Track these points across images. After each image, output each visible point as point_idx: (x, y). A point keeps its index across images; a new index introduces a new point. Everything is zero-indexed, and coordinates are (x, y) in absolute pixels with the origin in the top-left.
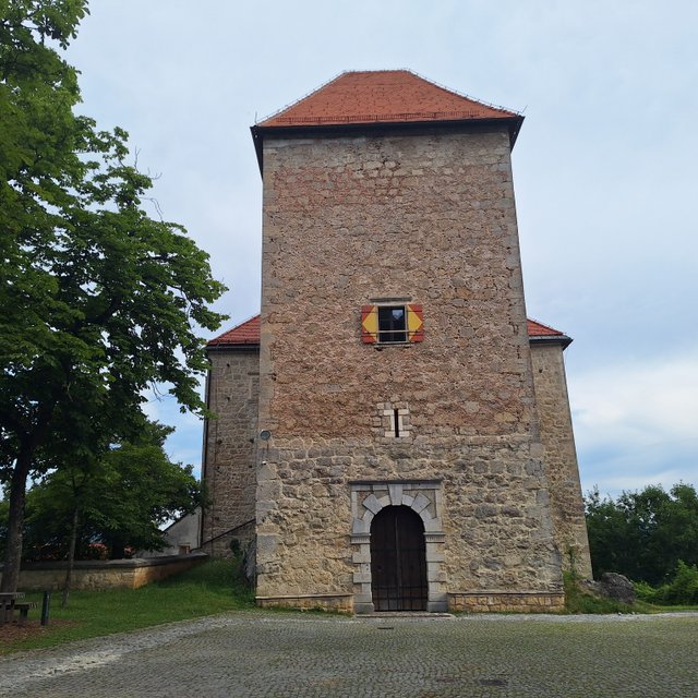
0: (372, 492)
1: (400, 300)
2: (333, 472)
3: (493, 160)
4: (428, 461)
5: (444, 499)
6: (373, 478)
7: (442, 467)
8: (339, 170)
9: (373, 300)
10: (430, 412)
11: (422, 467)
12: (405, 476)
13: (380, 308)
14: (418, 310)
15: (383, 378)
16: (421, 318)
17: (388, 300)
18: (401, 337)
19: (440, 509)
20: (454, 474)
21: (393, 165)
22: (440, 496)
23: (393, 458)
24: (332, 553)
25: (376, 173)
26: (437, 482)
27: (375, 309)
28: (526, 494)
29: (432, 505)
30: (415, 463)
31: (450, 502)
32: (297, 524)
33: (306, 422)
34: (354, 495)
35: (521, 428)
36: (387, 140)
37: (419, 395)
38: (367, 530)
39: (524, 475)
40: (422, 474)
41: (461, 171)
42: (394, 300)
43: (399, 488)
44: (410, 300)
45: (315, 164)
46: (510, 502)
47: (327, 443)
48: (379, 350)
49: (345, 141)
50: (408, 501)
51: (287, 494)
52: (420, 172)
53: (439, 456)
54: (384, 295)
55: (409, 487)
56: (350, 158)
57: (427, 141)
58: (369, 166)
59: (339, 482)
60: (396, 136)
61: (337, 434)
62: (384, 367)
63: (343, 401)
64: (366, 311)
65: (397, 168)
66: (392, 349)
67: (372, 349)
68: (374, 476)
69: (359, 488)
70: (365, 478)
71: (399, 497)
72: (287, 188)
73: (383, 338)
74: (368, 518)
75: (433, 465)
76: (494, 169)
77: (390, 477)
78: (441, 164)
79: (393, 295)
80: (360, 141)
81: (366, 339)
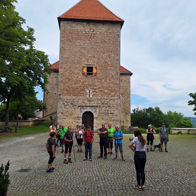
0: (83, 108)
1: (92, 65)
2: (75, 104)
3: (116, 31)
4: (96, 102)
5: (98, 110)
6: (83, 105)
7: (99, 103)
8: (79, 31)
9: (86, 65)
10: (97, 91)
11: (94, 103)
12: (90, 105)
13: (87, 67)
14: (96, 68)
15: (87, 83)
16: (97, 70)
17: (89, 65)
18: (92, 74)
19: (97, 112)
20: (101, 105)
21: (92, 30)
22: (97, 110)
23: (88, 101)
24: (74, 120)
25: (88, 32)
26: (97, 107)
27: (86, 67)
28: (115, 110)
29: (95, 111)
30: (93, 102)
31: (100, 111)
32: (66, 114)
33: (69, 92)
34: (79, 109)
35: (116, 96)
36: (91, 23)
37: (95, 88)
38: (81, 116)
39: (115, 106)
40: (94, 105)
41: (109, 34)
42: (91, 65)
43: (89, 108)
44: (94, 65)
45: (73, 28)
46: (112, 111)
47: (74, 97)
48: (87, 77)
49: (81, 23)
50: (91, 110)
51: (64, 108)
52: (99, 33)
53: (98, 101)
54: (88, 64)
55: (91, 107)
56: (82, 28)
57: (101, 25)
58: (87, 30)
59: (76, 106)
60: (94, 23)
61: (76, 95)
62: (87, 81)
63: (78, 88)
64: (84, 67)
65: (93, 31)
66: (89, 76)
67: (85, 76)
68: (84, 105)
69: (80, 107)
70: (82, 105)
71: (89, 110)
72: (66, 34)
73: (88, 74)
74: (82, 113)
75: (97, 103)
76: (116, 34)
77: (87, 105)
78: (104, 31)
79: (90, 64)
80: (85, 23)
81: (84, 74)
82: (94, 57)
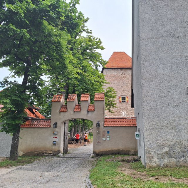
8: (116, 75)
10: (129, 113)
13: (122, 97)
14: (127, 97)
15: (122, 107)
16: (128, 99)
18: (125, 101)
33: (111, 114)
36: (123, 70)
37: (127, 110)
45: (112, 73)
48: (122, 103)
49: (117, 70)
52: (128, 75)
54: (122, 95)
56: (117, 73)
57: (129, 70)
58: (120, 74)
61: (116, 116)
63: (116, 111)
64: (120, 97)
65: (125, 74)
66: (124, 103)
73: (122, 101)
79: (124, 95)
80: (119, 70)
81: (120, 102)
82: (126, 90)
